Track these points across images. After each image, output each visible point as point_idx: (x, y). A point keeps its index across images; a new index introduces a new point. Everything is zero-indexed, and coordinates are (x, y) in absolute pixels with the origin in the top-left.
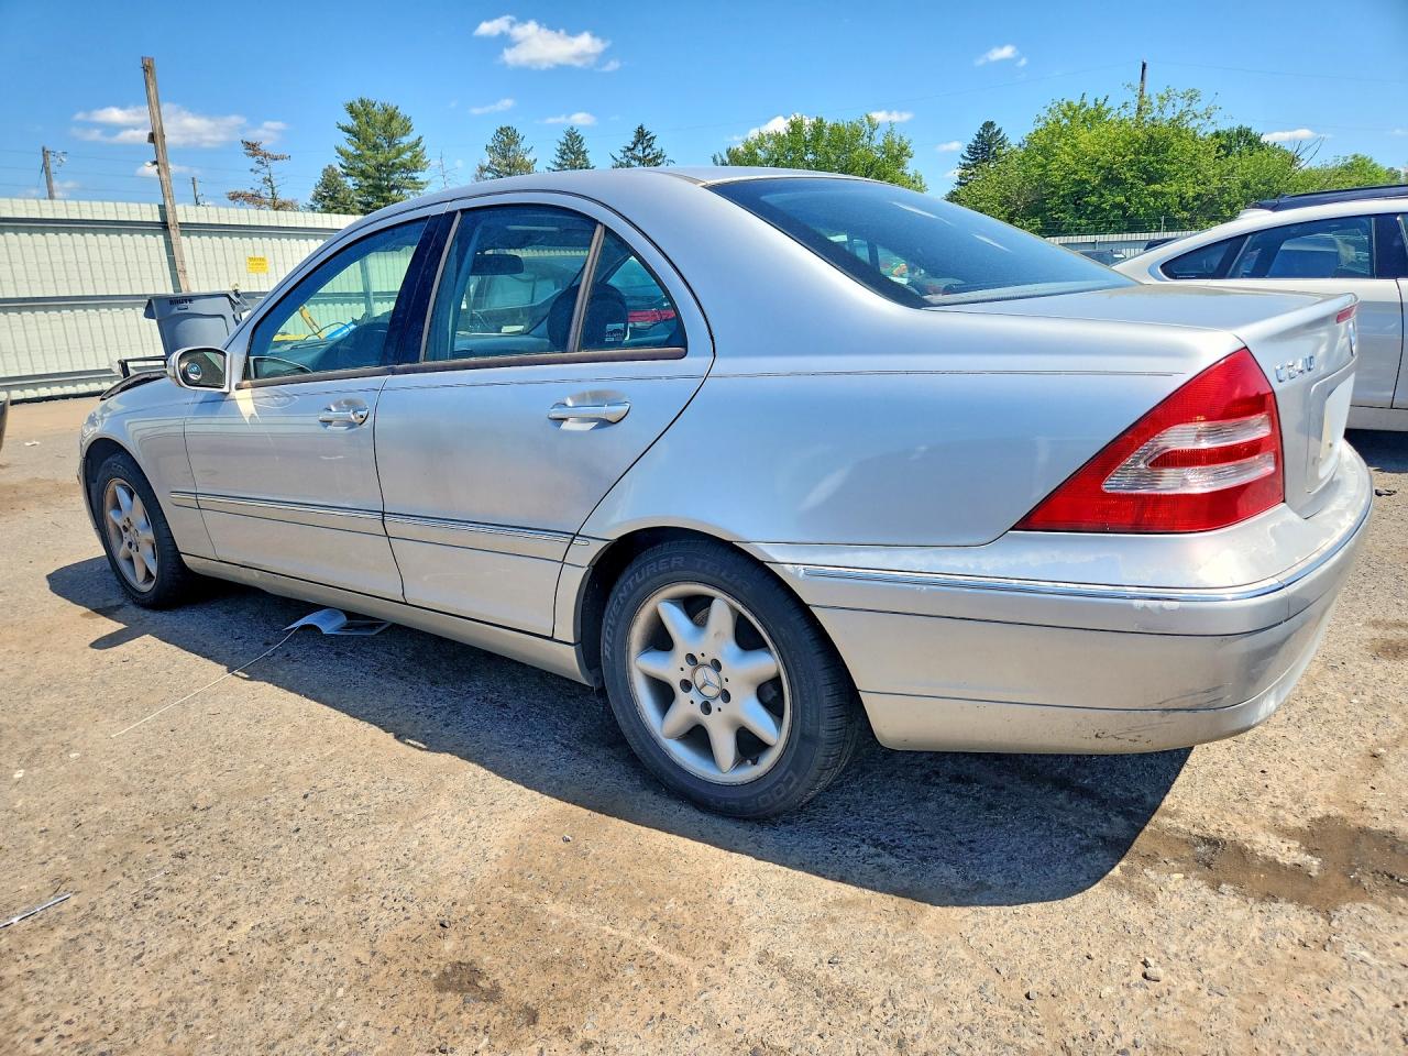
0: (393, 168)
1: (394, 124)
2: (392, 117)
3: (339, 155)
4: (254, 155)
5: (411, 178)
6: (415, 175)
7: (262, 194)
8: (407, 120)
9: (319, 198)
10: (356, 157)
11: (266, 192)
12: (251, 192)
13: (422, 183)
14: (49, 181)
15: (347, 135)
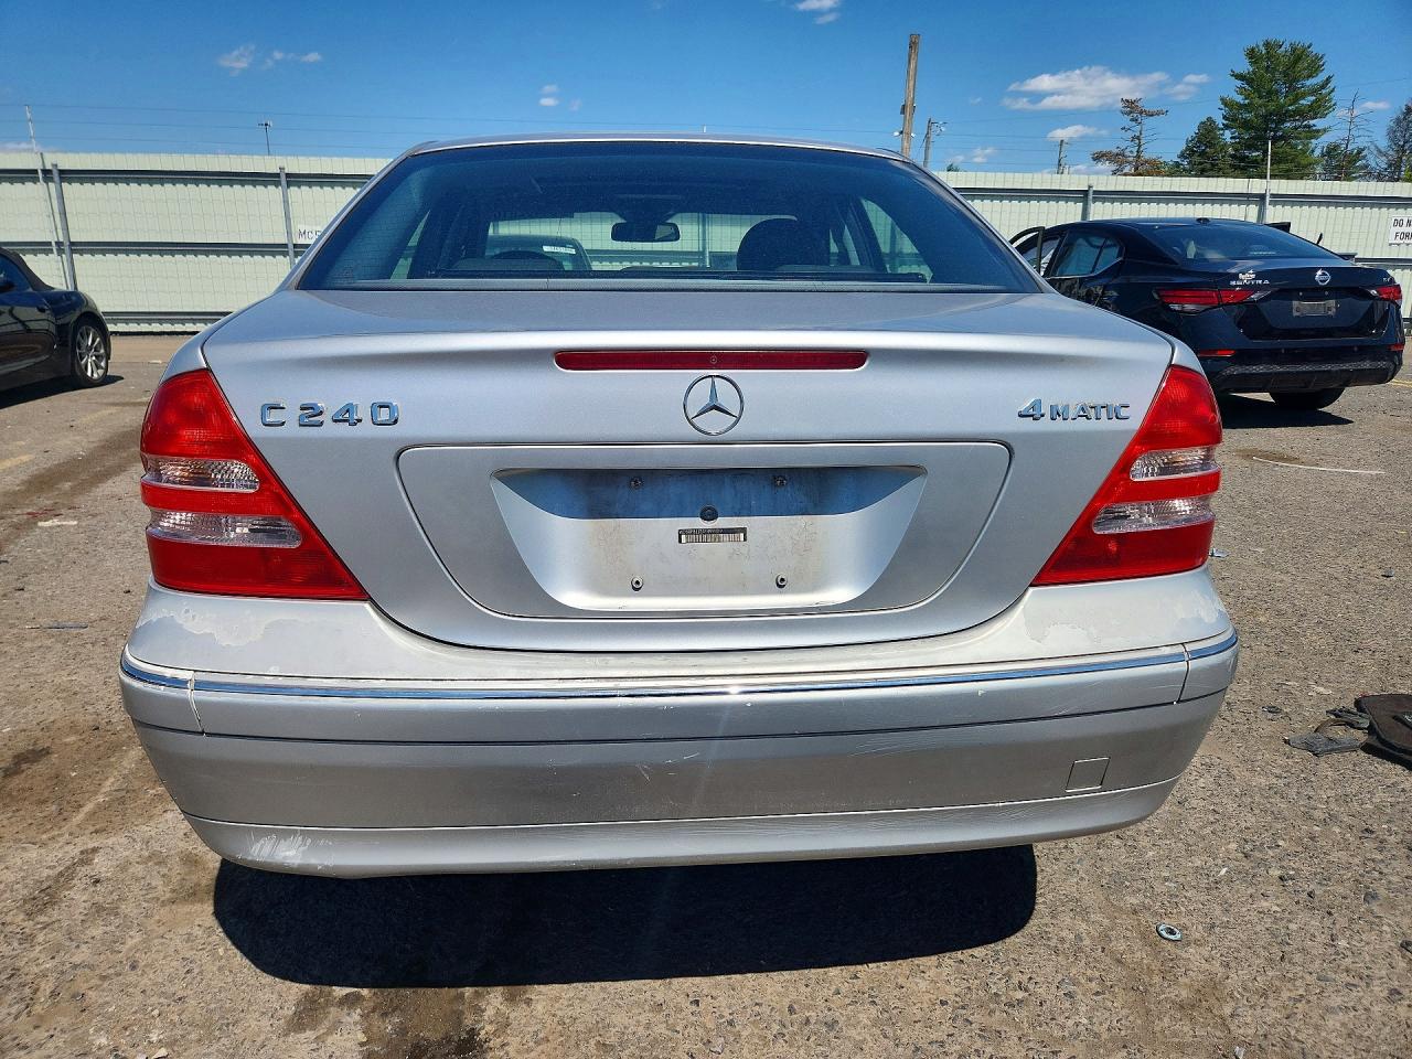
0: (1283, 116)
1: (1300, 66)
2: (1298, 59)
3: (1222, 106)
4: (1129, 113)
5: (1306, 126)
6: (1312, 122)
7: (1127, 153)
8: (1318, 58)
9: (1189, 153)
10: (1241, 106)
11: (1131, 152)
12: (1116, 151)
13: (1318, 131)
14: (927, 148)
15: (1239, 83)
